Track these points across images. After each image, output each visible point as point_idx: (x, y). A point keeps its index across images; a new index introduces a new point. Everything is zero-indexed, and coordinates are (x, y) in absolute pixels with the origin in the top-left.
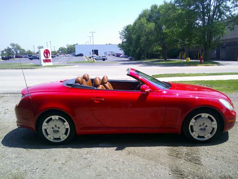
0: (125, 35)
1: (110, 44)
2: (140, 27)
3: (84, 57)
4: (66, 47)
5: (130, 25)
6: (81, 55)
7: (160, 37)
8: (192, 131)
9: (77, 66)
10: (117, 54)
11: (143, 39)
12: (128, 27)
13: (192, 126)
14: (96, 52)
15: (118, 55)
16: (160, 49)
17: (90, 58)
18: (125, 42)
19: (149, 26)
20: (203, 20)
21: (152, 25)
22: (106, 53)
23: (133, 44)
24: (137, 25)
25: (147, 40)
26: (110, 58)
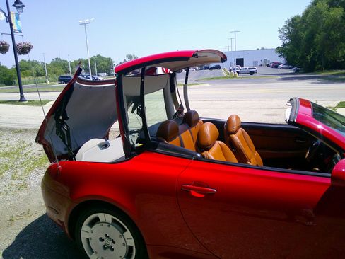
0: (289, 32)
1: (263, 49)
2: (314, 18)
3: (222, 70)
5: (298, 17)
6: (218, 67)
9: (208, 85)
10: (274, 63)
11: (319, 37)
12: (293, 20)
14: (240, 62)
15: (275, 66)
17: (230, 71)
18: (288, 44)
19: (332, 13)
22: (255, 63)
23: (302, 47)
24: (310, 14)
26: (262, 70)
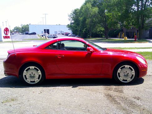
0: (73, 17)
1: (60, 25)
2: (86, 11)
3: (37, 35)
4: (21, 27)
5: (78, 9)
6: (34, 34)
7: (103, 19)
8: (119, 76)
10: (66, 33)
11: (88, 21)
13: (119, 73)
14: (47, 31)
16: (103, 29)
17: (42, 36)
18: (73, 23)
20: (138, 6)
21: (96, 10)
22: (56, 32)
23: (80, 25)
24: (83, 9)
25: (92, 22)
